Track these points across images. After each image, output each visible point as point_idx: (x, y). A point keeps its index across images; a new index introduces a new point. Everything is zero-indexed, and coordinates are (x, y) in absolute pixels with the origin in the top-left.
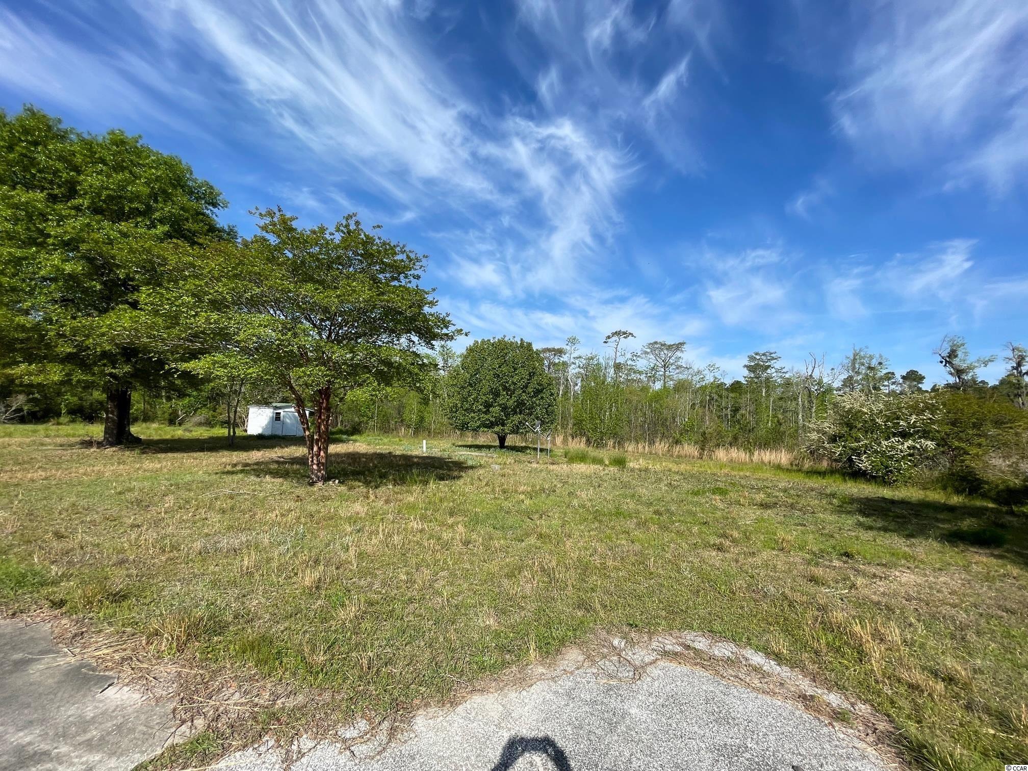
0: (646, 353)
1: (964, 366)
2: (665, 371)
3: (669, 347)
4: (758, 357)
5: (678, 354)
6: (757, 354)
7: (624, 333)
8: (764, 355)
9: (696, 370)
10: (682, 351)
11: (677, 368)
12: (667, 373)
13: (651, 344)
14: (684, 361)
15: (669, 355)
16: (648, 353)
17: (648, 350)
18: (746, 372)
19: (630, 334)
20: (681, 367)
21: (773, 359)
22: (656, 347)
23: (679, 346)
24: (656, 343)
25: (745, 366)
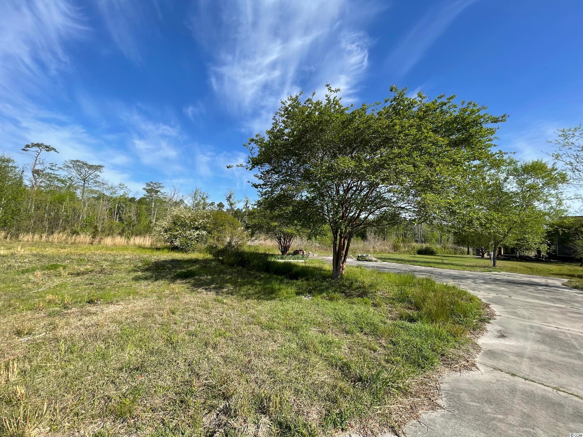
0: (68, 167)
1: (233, 202)
2: (84, 184)
3: (91, 167)
4: (152, 185)
5: (98, 173)
6: (151, 183)
7: (47, 147)
8: (155, 184)
9: (110, 186)
10: (100, 172)
11: (96, 183)
12: (86, 185)
13: (73, 161)
14: (100, 178)
15: (89, 172)
16: (70, 167)
17: (71, 165)
18: (145, 192)
19: (53, 149)
20: (99, 182)
21: (160, 187)
22: (78, 165)
23: (98, 168)
24: (78, 161)
25: (144, 189)
